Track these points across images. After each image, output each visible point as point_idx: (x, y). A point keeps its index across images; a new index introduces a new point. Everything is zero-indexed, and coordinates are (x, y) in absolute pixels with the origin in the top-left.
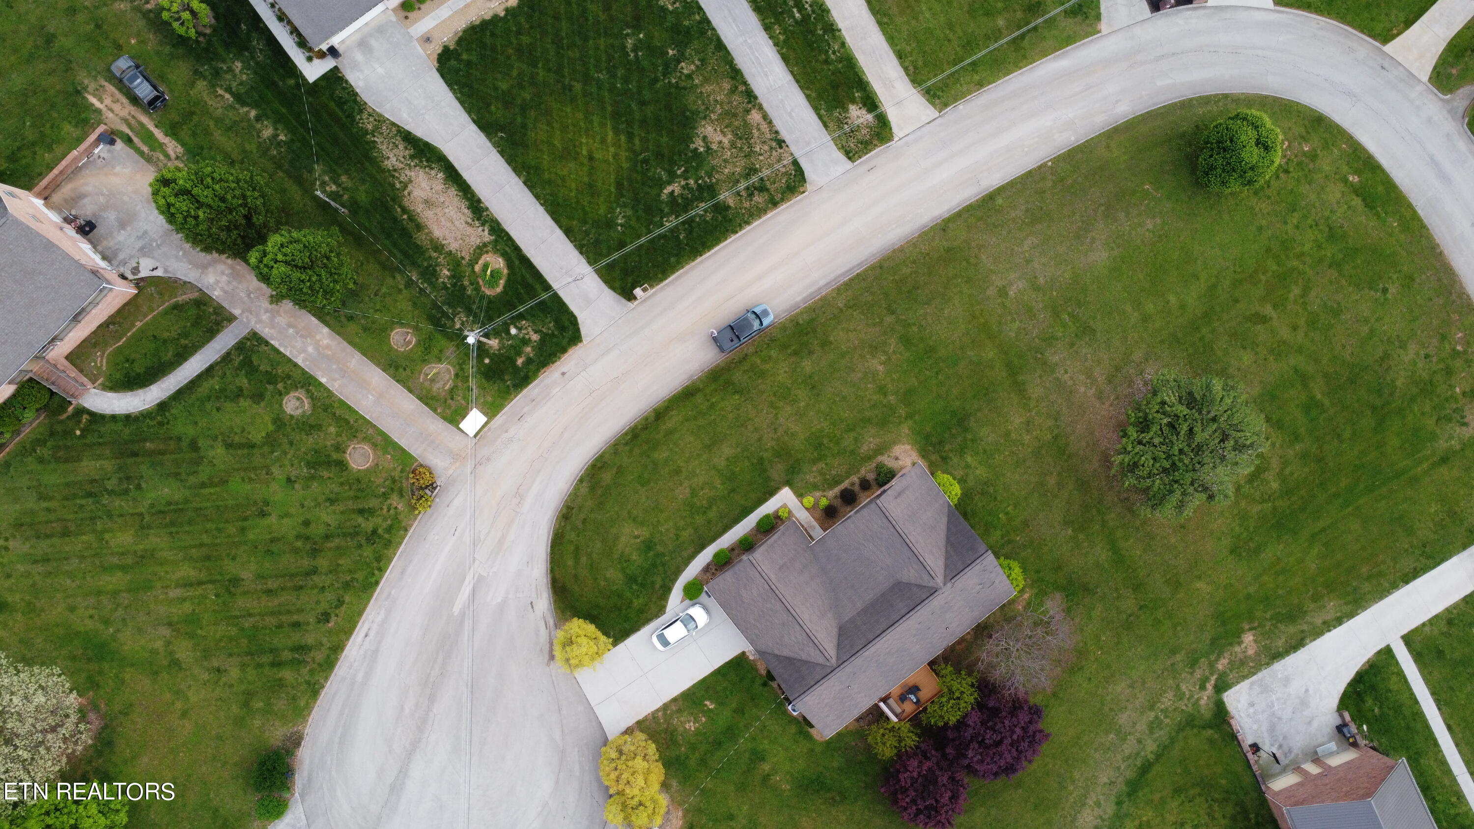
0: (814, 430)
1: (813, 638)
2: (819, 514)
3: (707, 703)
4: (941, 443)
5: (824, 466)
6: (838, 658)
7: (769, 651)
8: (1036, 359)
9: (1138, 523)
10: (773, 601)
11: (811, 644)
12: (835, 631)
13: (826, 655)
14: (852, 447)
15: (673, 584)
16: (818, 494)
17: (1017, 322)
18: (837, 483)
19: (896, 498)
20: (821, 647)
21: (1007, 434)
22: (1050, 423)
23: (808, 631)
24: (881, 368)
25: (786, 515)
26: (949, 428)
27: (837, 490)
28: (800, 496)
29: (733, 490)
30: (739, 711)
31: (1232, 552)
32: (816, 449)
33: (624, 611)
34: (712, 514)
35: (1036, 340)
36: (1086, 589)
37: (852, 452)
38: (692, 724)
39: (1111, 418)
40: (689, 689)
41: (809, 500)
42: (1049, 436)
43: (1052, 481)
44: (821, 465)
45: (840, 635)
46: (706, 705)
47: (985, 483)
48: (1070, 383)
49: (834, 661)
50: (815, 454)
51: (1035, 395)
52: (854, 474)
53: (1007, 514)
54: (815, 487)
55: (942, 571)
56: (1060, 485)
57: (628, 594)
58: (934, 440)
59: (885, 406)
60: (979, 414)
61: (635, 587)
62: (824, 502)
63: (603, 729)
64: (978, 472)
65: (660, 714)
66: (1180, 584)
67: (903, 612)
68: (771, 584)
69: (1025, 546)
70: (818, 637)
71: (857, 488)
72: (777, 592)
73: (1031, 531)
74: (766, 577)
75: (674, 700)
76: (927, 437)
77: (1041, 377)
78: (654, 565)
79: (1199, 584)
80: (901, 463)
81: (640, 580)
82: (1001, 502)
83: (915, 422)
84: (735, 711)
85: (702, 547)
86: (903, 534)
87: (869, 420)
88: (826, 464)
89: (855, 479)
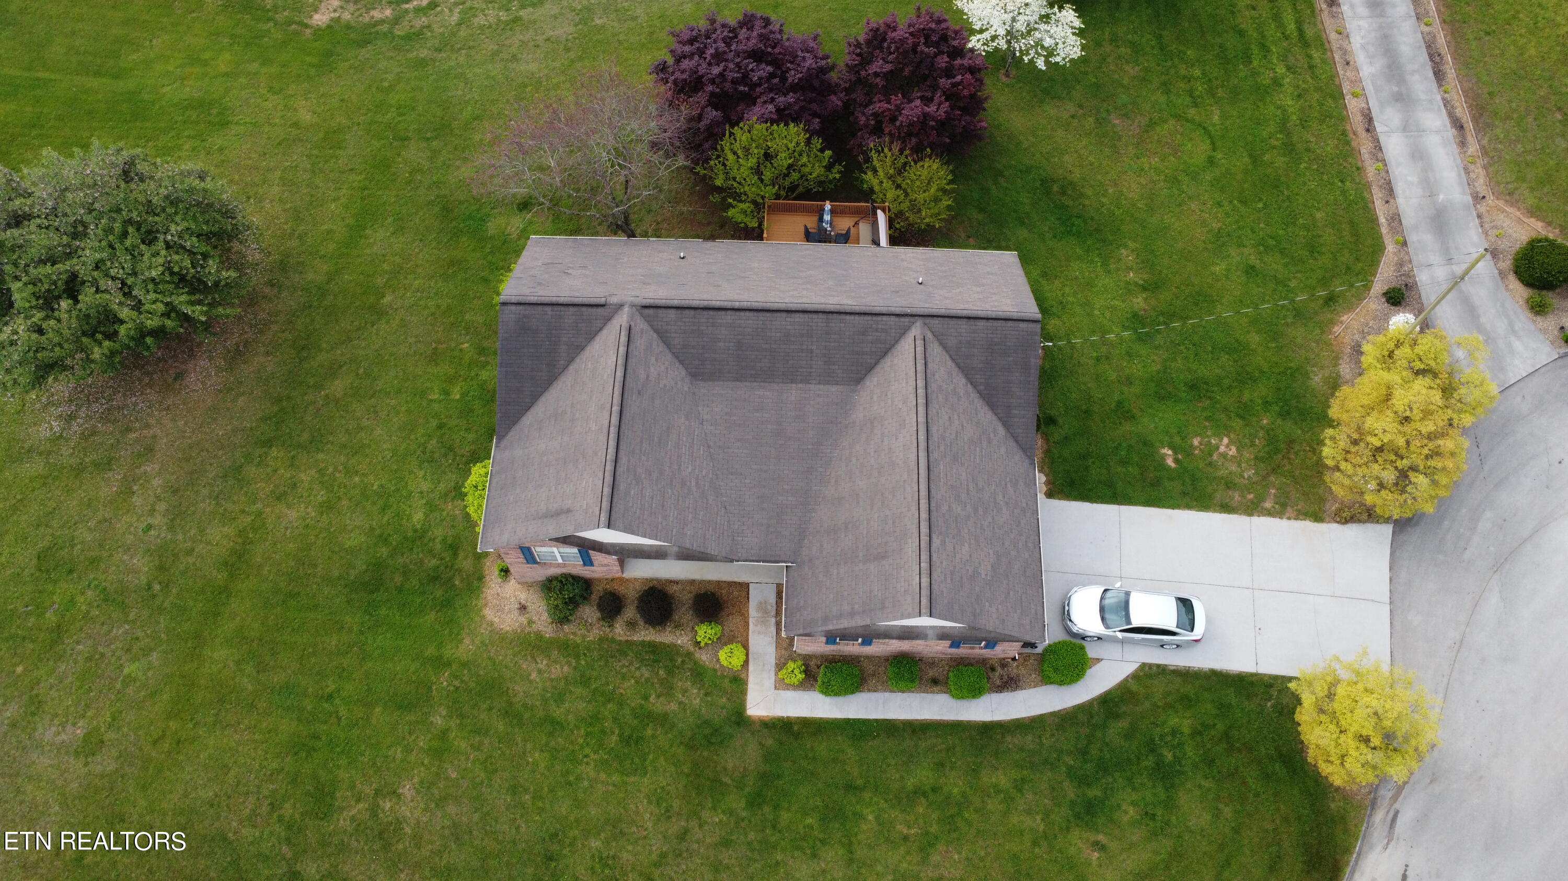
0: (616, 778)
1: (921, 392)
2: (733, 622)
3: (1170, 462)
4: (434, 579)
5: (652, 699)
6: (905, 330)
7: (1012, 444)
8: (166, 586)
9: (294, 243)
10: (944, 508)
11: (933, 386)
12: (872, 382)
13: (920, 349)
14: (579, 691)
15: (1091, 703)
16: (704, 657)
17: (126, 671)
18: (654, 648)
19: (569, 511)
20: (920, 367)
21: (327, 507)
22: (251, 471)
23: (922, 409)
24: (407, 790)
25: (791, 665)
26: (400, 590)
27: (666, 637)
28: (738, 682)
29: (850, 788)
30: (1123, 412)
31: (225, 124)
32: (639, 739)
33: (1220, 726)
34: (922, 775)
35: (132, 616)
36: (447, 210)
37: (585, 681)
38: (1222, 449)
39: (168, 409)
40: (1188, 507)
41: (729, 657)
42: (274, 452)
43: (338, 386)
44: (657, 704)
45: (870, 368)
46: (1176, 461)
47: (432, 461)
48: (162, 506)
49: (917, 330)
50: (649, 732)
51: (229, 530)
52: (613, 640)
53: (446, 393)
54: (698, 673)
55: (605, 332)
56: (333, 370)
57: (1190, 751)
58: (439, 593)
59: (462, 716)
60: (336, 573)
61: (1169, 756)
62: (705, 632)
63: (1392, 554)
64: (425, 486)
65: (1268, 505)
66: (326, 132)
67: (728, 317)
68: (925, 539)
69: (467, 329)
70: (911, 389)
71: (630, 612)
72: (924, 515)
73: (439, 342)
74: (925, 557)
75: (1226, 508)
76: (446, 604)
77: (190, 552)
78: (1103, 768)
79: (306, 117)
80: (523, 596)
81: (1149, 762)
82: (436, 415)
83: (440, 646)
84: (1129, 416)
85: (987, 730)
86: (613, 436)
87: (508, 713)
88: (646, 698)
89: (619, 630)
